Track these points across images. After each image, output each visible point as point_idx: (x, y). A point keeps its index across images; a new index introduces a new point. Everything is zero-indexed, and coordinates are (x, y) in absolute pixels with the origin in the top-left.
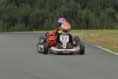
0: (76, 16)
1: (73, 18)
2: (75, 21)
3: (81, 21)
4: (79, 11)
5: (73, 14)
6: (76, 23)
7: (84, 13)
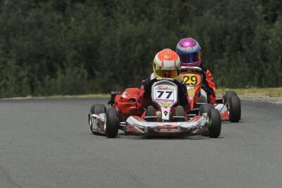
0: (249, 43)
1: (241, 49)
2: (247, 61)
3: (265, 60)
4: (258, 27)
5: (239, 38)
6: (249, 66)
7: (274, 34)
